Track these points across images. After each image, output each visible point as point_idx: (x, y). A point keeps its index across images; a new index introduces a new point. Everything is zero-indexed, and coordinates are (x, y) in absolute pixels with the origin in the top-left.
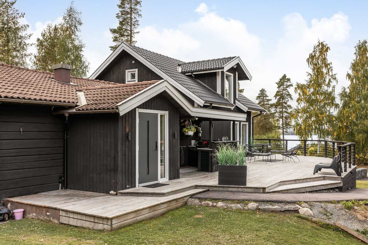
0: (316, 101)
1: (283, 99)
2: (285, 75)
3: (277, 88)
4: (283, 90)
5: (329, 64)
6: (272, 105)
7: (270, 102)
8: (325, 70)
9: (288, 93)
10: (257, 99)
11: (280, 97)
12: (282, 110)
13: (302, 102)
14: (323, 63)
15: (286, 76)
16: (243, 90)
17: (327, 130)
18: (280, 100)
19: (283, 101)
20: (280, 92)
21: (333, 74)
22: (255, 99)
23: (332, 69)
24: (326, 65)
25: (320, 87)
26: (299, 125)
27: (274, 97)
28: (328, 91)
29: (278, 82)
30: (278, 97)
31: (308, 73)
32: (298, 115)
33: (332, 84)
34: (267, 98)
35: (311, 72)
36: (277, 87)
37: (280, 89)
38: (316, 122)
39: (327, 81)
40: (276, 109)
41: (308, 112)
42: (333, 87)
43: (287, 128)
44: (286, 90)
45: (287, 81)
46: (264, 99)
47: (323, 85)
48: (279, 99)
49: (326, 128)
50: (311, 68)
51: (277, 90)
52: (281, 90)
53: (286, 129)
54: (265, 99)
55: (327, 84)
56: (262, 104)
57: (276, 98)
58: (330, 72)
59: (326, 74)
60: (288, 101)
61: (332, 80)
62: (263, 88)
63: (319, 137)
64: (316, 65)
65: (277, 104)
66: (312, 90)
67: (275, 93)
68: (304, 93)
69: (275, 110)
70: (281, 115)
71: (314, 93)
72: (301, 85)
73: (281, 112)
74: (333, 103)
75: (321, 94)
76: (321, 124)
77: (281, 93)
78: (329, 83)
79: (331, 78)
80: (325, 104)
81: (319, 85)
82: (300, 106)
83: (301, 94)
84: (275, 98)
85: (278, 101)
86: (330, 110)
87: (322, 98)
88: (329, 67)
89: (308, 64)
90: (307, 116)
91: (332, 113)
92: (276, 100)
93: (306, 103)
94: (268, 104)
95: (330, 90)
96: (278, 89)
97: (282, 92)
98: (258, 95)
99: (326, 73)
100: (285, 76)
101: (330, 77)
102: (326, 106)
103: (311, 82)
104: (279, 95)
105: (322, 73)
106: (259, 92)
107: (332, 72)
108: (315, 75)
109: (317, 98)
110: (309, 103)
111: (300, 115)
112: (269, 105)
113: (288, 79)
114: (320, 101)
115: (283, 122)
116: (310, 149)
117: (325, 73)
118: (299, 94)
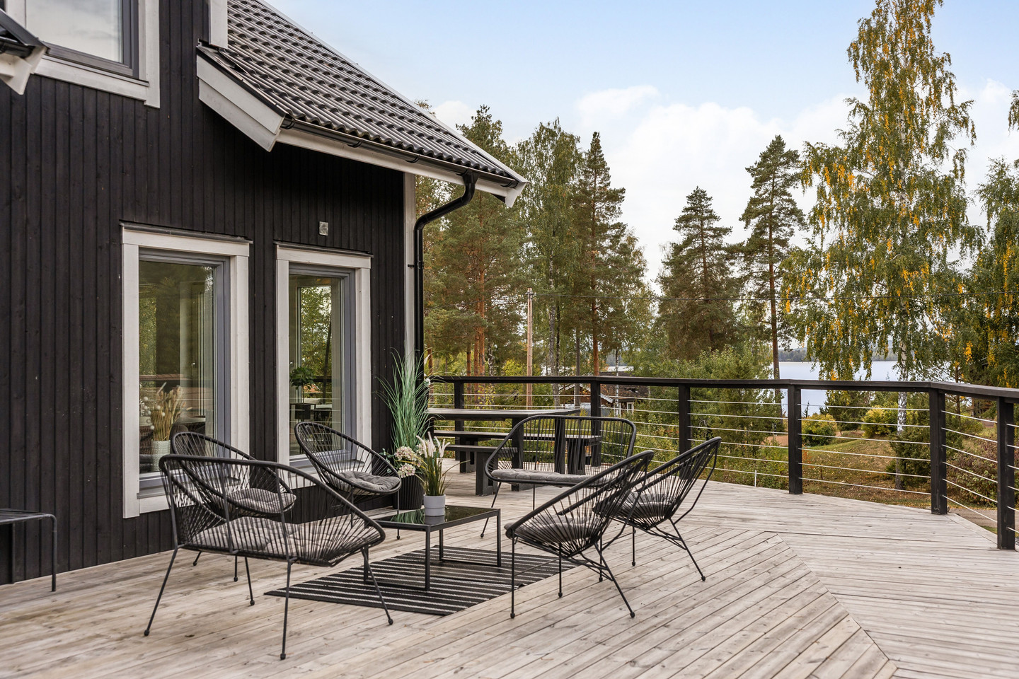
0: (891, 215)
1: (774, 227)
2: (779, 138)
3: (752, 187)
4: (774, 193)
5: (938, 64)
6: (733, 251)
7: (728, 240)
8: (921, 91)
9: (790, 207)
10: (677, 226)
11: (763, 221)
12: (771, 267)
13: (831, 221)
14: (913, 61)
15: (783, 144)
16: (623, 191)
17: (932, 335)
18: (763, 233)
19: (774, 236)
20: (763, 200)
21: (958, 103)
22: (673, 227)
23: (951, 83)
24: (929, 68)
25: (903, 160)
26: (820, 317)
27: (740, 220)
28: (937, 175)
29: (755, 167)
30: (754, 221)
31: (854, 104)
32: (816, 275)
33: (952, 145)
34: (716, 224)
35: (865, 96)
36: (752, 183)
37: (761, 192)
38: (891, 303)
39: (932, 132)
40: (748, 265)
41: (854, 263)
42: (956, 156)
43: (790, 335)
44: (785, 193)
45: (787, 163)
46: (705, 226)
47: (916, 152)
48: (758, 227)
49: (930, 327)
50: (866, 83)
51: (752, 193)
52: (767, 195)
53: (787, 338)
54: (706, 229)
55: (933, 146)
56: (697, 245)
57: (748, 223)
58: (943, 94)
59: (928, 105)
60: (792, 233)
61: (952, 128)
62: (701, 188)
63: (904, 363)
64: (884, 66)
65: (752, 247)
66: (870, 173)
67: (745, 206)
68: (840, 187)
69: (745, 269)
70: (768, 284)
71: (879, 185)
72: (827, 151)
73: (768, 276)
74: (956, 226)
75: (910, 188)
76: (910, 312)
77: (765, 204)
78: (939, 143)
79: (949, 122)
80: (925, 228)
81: (903, 152)
82: (823, 238)
83: (828, 190)
84: (744, 223)
85: (756, 234)
86: (945, 251)
87: (912, 206)
88: (939, 74)
89: (856, 66)
90: (852, 278)
91: (954, 263)
92: (749, 233)
93: (846, 224)
94: (719, 248)
95: (945, 168)
96: (755, 190)
97: (767, 201)
98: (683, 214)
99: (928, 102)
100: (778, 144)
101: (946, 118)
102: (928, 238)
103: (863, 137)
104: (759, 214)
105: (912, 100)
106: (686, 200)
107: (951, 96)
108: (883, 109)
109: (891, 205)
110: (859, 225)
111: (823, 274)
112: (723, 252)
113: (789, 152)
114: (903, 214)
115: (774, 311)
116: (870, 413)
117: (924, 100)
118: (821, 192)
